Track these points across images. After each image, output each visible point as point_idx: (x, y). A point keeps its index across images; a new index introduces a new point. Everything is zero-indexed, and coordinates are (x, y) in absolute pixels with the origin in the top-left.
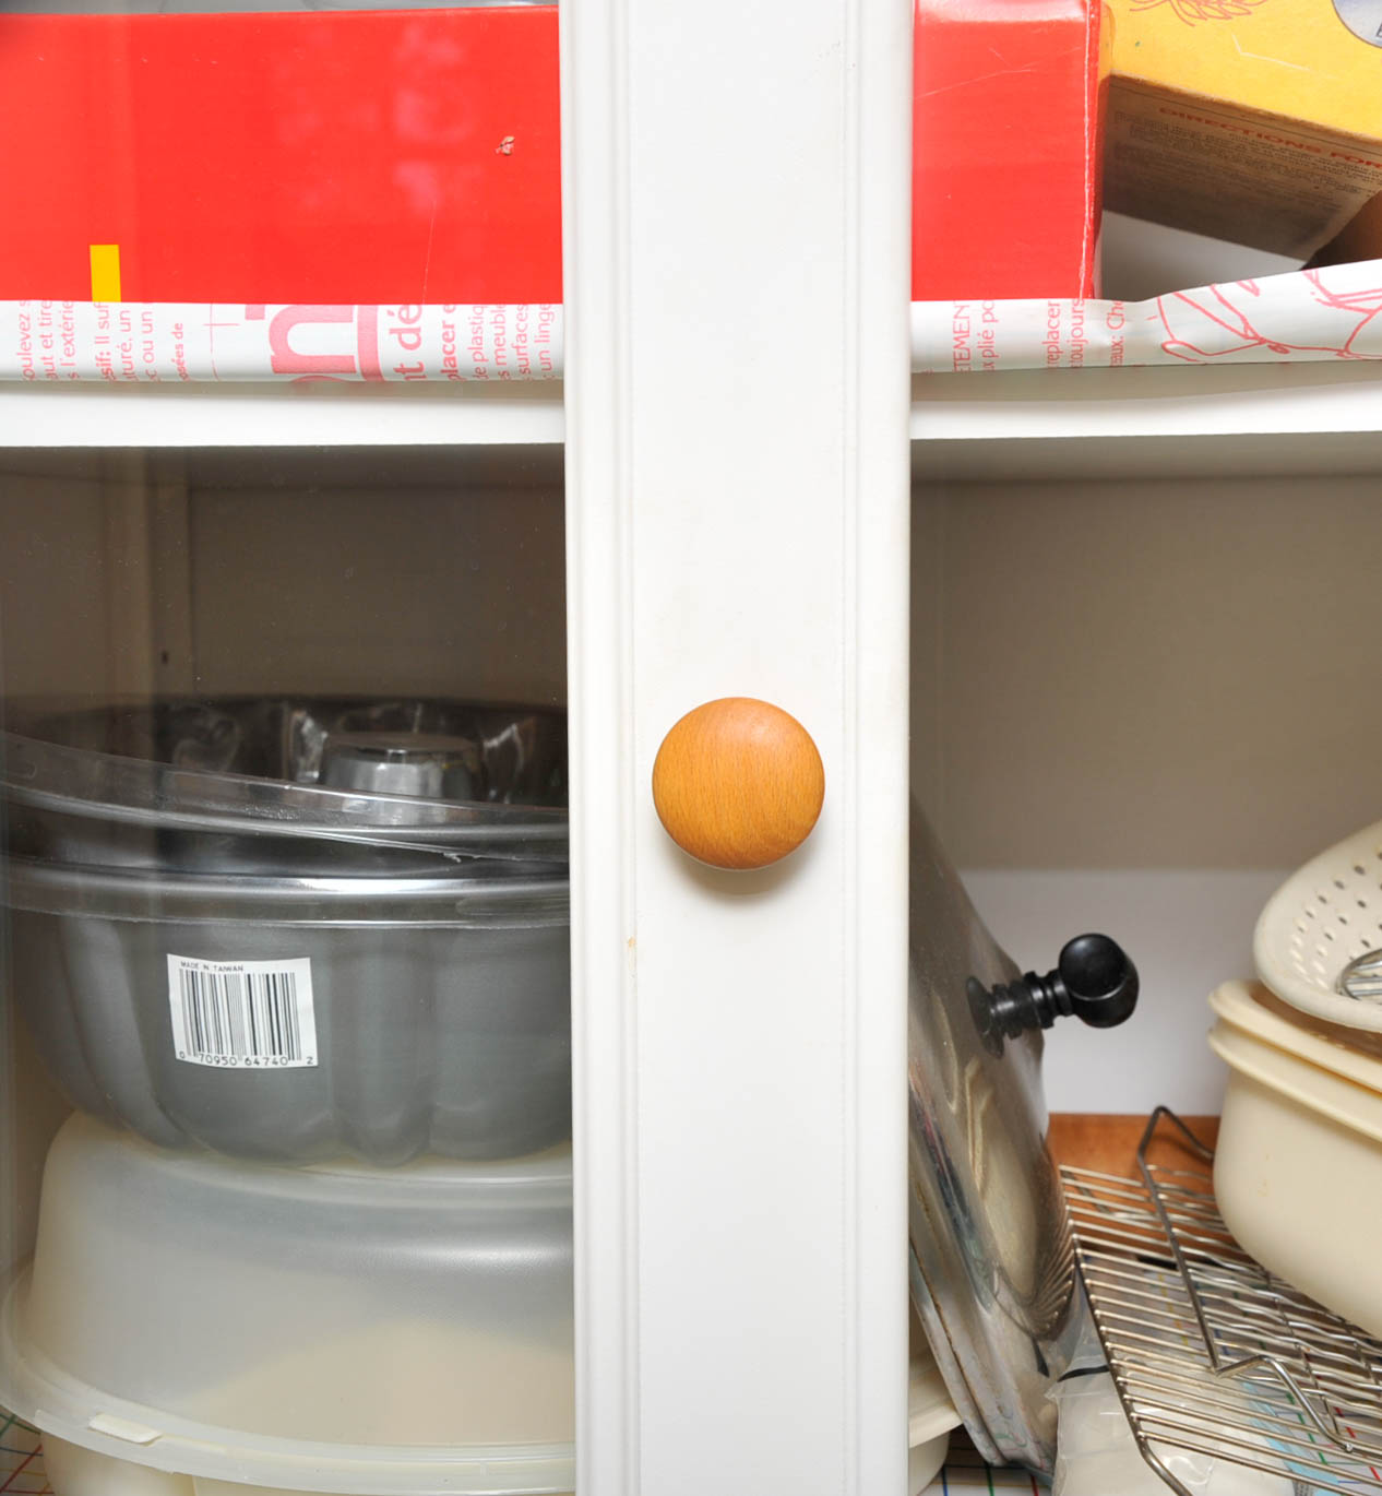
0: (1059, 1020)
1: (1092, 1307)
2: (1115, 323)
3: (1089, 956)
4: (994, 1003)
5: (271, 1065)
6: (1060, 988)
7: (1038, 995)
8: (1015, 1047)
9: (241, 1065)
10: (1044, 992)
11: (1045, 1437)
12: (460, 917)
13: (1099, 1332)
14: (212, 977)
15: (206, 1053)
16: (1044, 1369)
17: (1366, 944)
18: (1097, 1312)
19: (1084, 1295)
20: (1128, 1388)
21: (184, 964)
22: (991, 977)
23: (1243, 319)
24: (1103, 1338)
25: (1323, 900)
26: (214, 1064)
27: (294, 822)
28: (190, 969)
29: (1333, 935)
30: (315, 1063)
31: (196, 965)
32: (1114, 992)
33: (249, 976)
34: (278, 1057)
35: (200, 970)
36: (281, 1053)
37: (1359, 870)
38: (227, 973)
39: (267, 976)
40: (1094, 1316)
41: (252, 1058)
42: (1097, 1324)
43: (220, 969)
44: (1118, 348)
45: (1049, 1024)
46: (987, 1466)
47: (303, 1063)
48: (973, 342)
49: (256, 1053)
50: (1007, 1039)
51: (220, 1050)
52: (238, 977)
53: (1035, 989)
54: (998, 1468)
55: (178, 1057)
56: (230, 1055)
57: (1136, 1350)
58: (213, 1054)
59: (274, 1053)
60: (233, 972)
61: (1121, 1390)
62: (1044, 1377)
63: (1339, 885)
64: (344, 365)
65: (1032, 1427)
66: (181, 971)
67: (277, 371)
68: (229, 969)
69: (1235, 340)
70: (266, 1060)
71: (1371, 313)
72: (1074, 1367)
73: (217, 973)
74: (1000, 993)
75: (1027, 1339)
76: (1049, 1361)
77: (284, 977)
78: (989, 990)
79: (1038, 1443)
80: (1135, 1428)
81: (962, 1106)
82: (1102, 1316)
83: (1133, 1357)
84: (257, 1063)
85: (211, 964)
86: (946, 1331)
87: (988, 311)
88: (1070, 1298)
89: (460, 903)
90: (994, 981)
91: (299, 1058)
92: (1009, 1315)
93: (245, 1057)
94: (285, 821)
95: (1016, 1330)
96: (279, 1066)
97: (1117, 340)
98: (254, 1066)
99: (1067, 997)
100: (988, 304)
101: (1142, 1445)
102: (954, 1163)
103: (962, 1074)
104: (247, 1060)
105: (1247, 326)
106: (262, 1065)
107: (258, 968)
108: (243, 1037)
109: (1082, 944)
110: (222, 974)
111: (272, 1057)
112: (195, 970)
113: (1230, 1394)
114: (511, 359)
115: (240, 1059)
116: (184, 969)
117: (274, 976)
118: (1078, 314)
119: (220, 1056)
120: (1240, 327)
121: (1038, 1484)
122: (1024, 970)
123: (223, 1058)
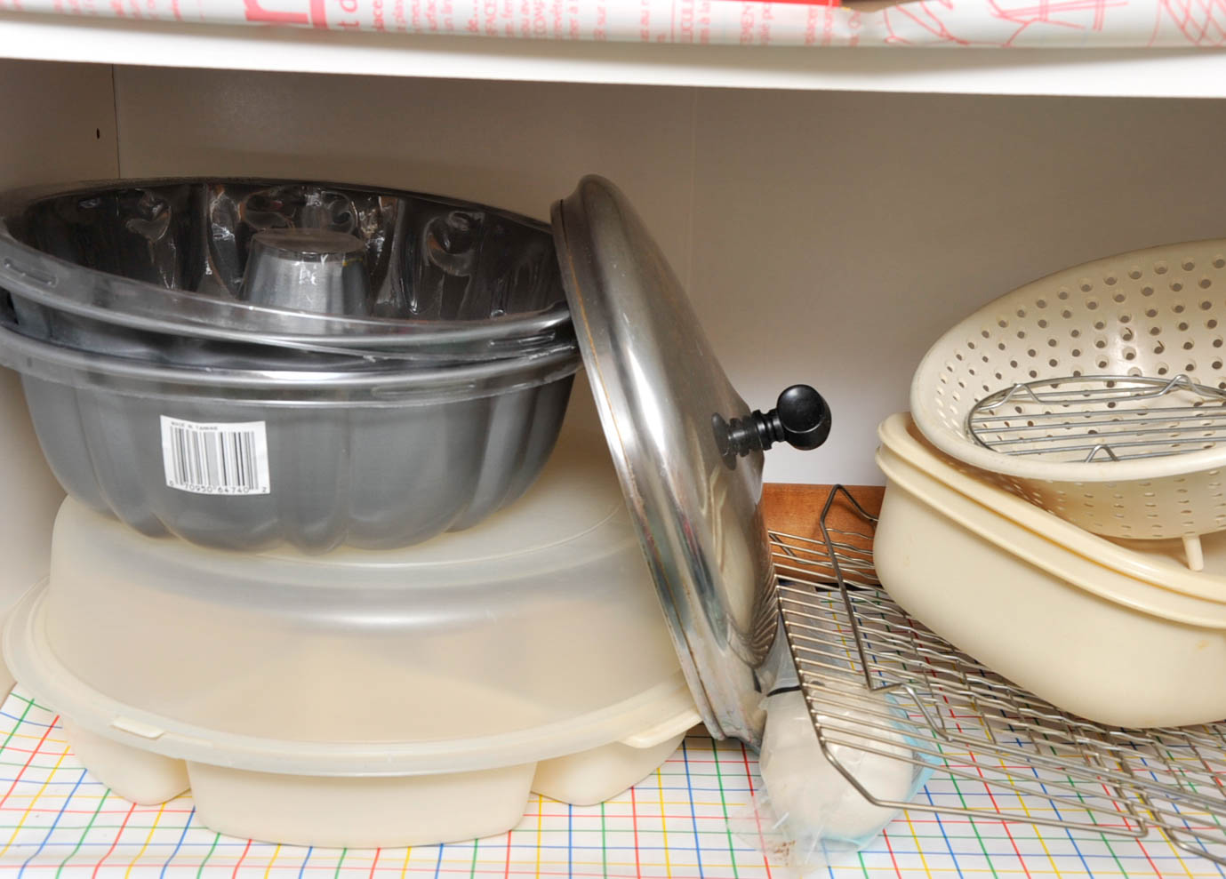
0: (775, 444)
1: (790, 642)
2: (854, 24)
3: (799, 401)
4: (731, 434)
5: (236, 493)
6: (777, 423)
7: (761, 427)
8: (744, 462)
9: (215, 492)
10: (766, 425)
11: (756, 727)
12: (375, 399)
13: (795, 662)
14: (195, 434)
15: (190, 483)
16: (758, 688)
17: (986, 388)
18: (794, 647)
19: (784, 633)
20: (814, 705)
21: (173, 423)
22: (730, 414)
23: (941, 25)
24: (797, 667)
25: (959, 357)
26: (195, 491)
27: (257, 332)
28: (178, 427)
29: (965, 384)
30: (268, 491)
31: (183, 425)
32: (815, 428)
33: (222, 434)
34: (242, 487)
35: (185, 428)
36: (244, 484)
37: (986, 334)
38: (207, 431)
39: (235, 434)
40: (791, 649)
41: (224, 488)
42: (794, 655)
43: (201, 428)
44: (855, 39)
45: (768, 447)
46: (713, 741)
47: (259, 491)
48: (754, 31)
49: (226, 484)
50: (738, 457)
51: (200, 481)
52: (213, 434)
53: (760, 423)
54: (720, 742)
55: (168, 484)
56: (207, 486)
57: (819, 675)
58: (195, 484)
59: (239, 484)
60: (210, 431)
61: (810, 706)
62: (758, 693)
63: (971, 346)
64: (301, 19)
65: (747, 721)
66: (171, 429)
67: (249, 18)
68: (207, 428)
69: (932, 37)
70: (232, 489)
71: (1026, 24)
72: (777, 686)
73: (199, 431)
74: (735, 425)
75: (749, 669)
76: (761, 681)
77: (247, 434)
78: (728, 422)
79: (750, 730)
80: (819, 734)
81: (709, 511)
82: (797, 649)
83: (816, 680)
84: (226, 490)
85: (194, 424)
86: (696, 667)
87: (767, 11)
88: (775, 634)
89: (374, 389)
90: (731, 417)
91: (257, 488)
92: (739, 656)
93: (218, 487)
94: (251, 332)
95: (743, 664)
96: (243, 493)
97: (855, 35)
98: (225, 493)
99: (782, 431)
100: (767, 6)
101: (823, 745)
102: (703, 548)
103: (708, 480)
104: (220, 489)
105: (943, 29)
106: (230, 493)
107: (228, 429)
108: (217, 473)
109: (793, 393)
110: (202, 432)
111: (237, 488)
112: (182, 428)
113: (877, 705)
114: (424, 22)
115: (215, 488)
116: (174, 427)
117: (239, 434)
118: (828, 17)
119: (200, 486)
120: (938, 29)
121: (746, 748)
122: (753, 409)
123: (203, 487)
